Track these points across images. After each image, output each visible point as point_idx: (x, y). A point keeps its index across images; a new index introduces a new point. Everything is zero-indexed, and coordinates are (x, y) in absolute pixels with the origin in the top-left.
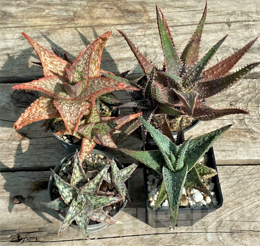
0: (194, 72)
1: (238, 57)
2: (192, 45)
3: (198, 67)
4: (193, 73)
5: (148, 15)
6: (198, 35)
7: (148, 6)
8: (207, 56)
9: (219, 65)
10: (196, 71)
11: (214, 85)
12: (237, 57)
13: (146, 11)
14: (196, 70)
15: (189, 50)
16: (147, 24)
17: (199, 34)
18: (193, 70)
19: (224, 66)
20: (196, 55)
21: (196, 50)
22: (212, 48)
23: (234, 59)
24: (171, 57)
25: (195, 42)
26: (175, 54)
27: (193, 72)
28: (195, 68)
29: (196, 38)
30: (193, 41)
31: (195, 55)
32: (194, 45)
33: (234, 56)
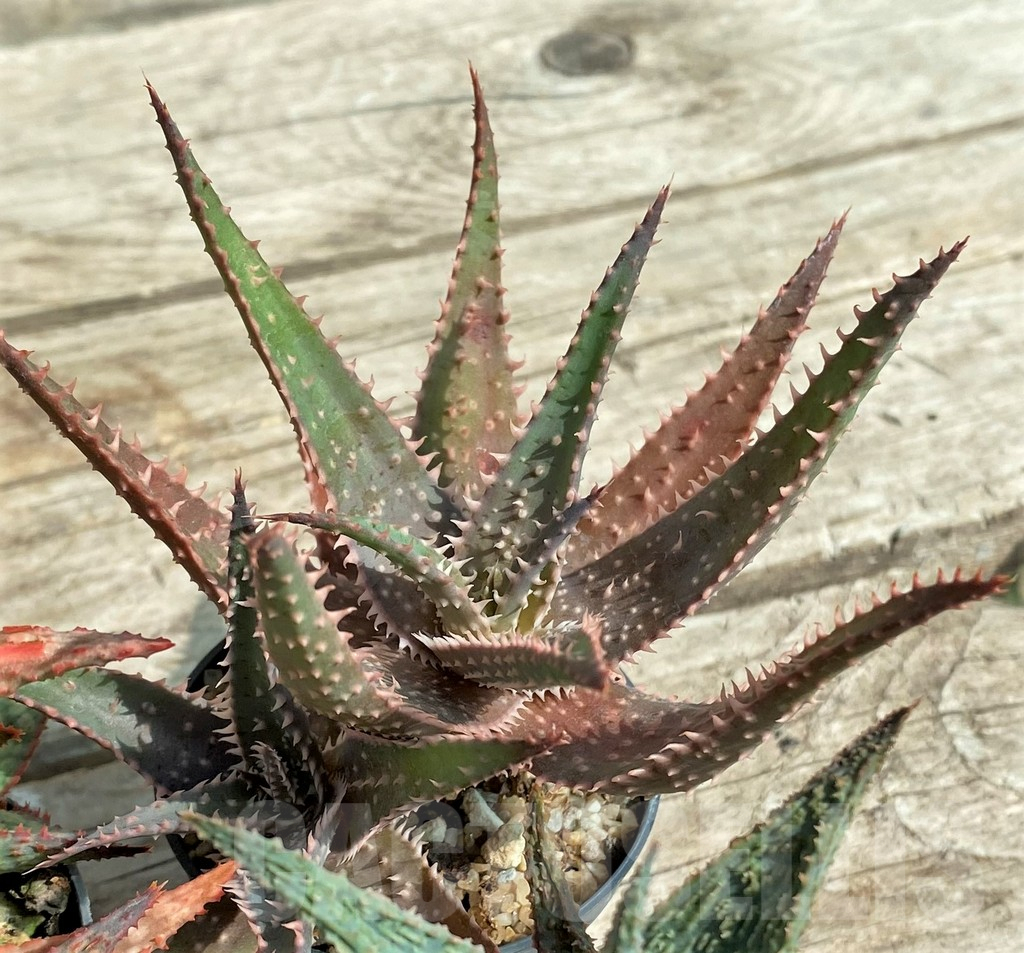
0: (525, 493)
1: (761, 364)
2: (459, 355)
3: (537, 456)
4: (519, 502)
5: (178, 407)
6: (480, 289)
7: (166, 364)
8: (580, 362)
9: (665, 448)
10: (532, 481)
11: (679, 545)
12: (754, 370)
13: (162, 393)
14: (533, 474)
15: (448, 396)
17: (482, 280)
18: (510, 483)
19: (692, 444)
20: (501, 414)
21: (491, 384)
22: (592, 305)
23: (741, 387)
24: (349, 432)
25: (475, 338)
26: (365, 410)
27: (517, 496)
28: (523, 469)
29: (474, 305)
30: (459, 330)
31: (496, 420)
32: (471, 353)
33: (733, 371)
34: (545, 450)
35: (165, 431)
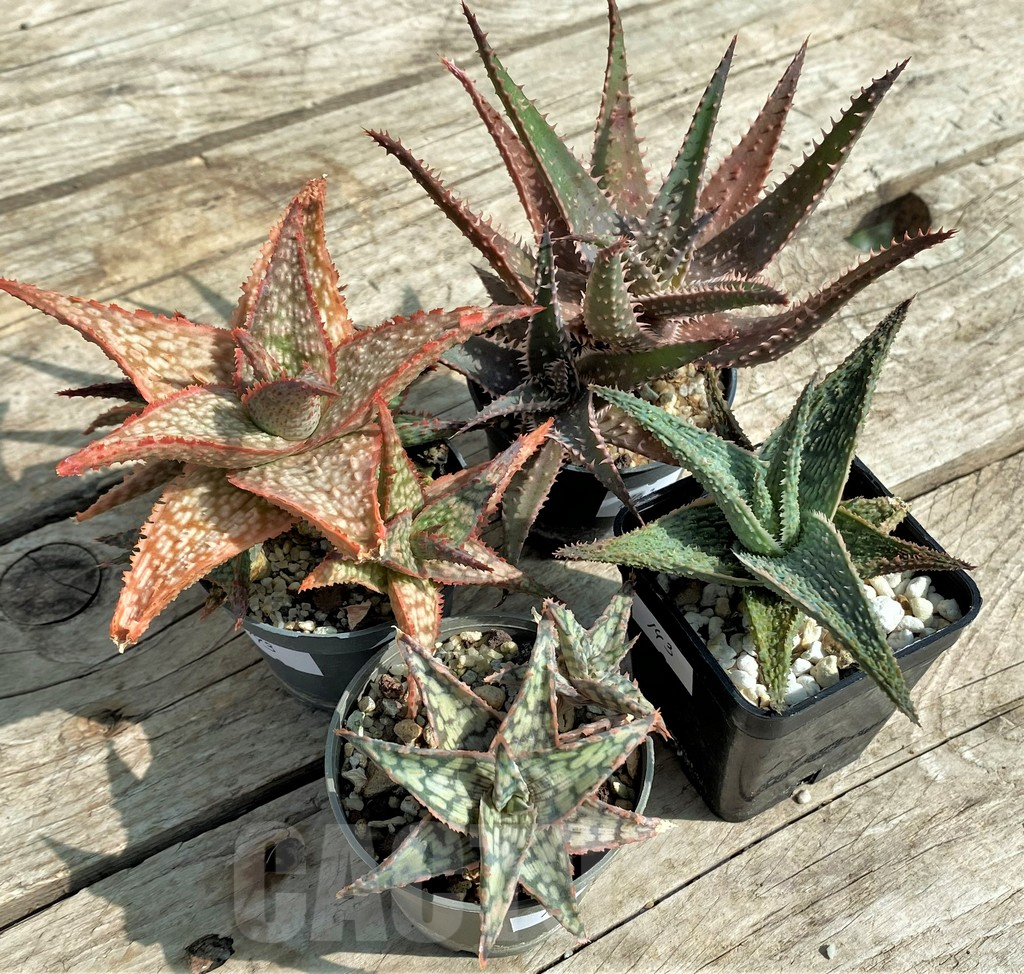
0: (670, 212)
1: (771, 127)
2: (611, 137)
3: (674, 191)
4: (667, 218)
5: (353, 178)
6: (618, 98)
8: (695, 137)
9: (723, 180)
10: (673, 205)
11: (753, 233)
12: (767, 131)
14: (673, 201)
15: (607, 162)
16: (363, 206)
17: (620, 92)
18: (661, 207)
19: (738, 175)
20: (635, 169)
21: (628, 152)
22: (701, 104)
23: (761, 141)
24: (572, 188)
25: (617, 127)
26: (579, 175)
27: (665, 214)
28: (668, 199)
29: (616, 107)
30: (609, 123)
31: (632, 173)
32: (616, 136)
33: (755, 132)
34: (679, 187)
35: (351, 196)
